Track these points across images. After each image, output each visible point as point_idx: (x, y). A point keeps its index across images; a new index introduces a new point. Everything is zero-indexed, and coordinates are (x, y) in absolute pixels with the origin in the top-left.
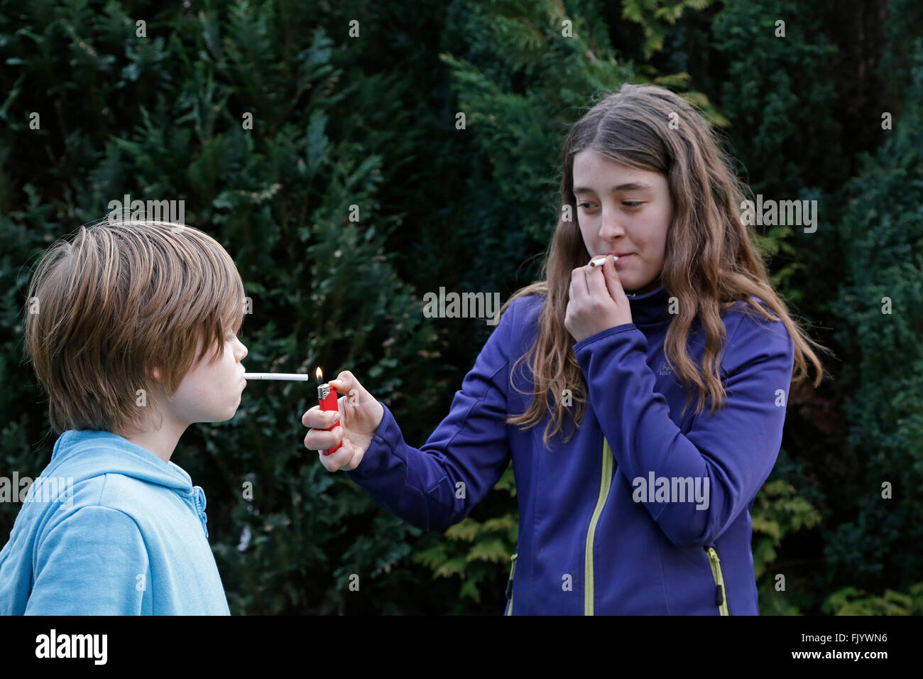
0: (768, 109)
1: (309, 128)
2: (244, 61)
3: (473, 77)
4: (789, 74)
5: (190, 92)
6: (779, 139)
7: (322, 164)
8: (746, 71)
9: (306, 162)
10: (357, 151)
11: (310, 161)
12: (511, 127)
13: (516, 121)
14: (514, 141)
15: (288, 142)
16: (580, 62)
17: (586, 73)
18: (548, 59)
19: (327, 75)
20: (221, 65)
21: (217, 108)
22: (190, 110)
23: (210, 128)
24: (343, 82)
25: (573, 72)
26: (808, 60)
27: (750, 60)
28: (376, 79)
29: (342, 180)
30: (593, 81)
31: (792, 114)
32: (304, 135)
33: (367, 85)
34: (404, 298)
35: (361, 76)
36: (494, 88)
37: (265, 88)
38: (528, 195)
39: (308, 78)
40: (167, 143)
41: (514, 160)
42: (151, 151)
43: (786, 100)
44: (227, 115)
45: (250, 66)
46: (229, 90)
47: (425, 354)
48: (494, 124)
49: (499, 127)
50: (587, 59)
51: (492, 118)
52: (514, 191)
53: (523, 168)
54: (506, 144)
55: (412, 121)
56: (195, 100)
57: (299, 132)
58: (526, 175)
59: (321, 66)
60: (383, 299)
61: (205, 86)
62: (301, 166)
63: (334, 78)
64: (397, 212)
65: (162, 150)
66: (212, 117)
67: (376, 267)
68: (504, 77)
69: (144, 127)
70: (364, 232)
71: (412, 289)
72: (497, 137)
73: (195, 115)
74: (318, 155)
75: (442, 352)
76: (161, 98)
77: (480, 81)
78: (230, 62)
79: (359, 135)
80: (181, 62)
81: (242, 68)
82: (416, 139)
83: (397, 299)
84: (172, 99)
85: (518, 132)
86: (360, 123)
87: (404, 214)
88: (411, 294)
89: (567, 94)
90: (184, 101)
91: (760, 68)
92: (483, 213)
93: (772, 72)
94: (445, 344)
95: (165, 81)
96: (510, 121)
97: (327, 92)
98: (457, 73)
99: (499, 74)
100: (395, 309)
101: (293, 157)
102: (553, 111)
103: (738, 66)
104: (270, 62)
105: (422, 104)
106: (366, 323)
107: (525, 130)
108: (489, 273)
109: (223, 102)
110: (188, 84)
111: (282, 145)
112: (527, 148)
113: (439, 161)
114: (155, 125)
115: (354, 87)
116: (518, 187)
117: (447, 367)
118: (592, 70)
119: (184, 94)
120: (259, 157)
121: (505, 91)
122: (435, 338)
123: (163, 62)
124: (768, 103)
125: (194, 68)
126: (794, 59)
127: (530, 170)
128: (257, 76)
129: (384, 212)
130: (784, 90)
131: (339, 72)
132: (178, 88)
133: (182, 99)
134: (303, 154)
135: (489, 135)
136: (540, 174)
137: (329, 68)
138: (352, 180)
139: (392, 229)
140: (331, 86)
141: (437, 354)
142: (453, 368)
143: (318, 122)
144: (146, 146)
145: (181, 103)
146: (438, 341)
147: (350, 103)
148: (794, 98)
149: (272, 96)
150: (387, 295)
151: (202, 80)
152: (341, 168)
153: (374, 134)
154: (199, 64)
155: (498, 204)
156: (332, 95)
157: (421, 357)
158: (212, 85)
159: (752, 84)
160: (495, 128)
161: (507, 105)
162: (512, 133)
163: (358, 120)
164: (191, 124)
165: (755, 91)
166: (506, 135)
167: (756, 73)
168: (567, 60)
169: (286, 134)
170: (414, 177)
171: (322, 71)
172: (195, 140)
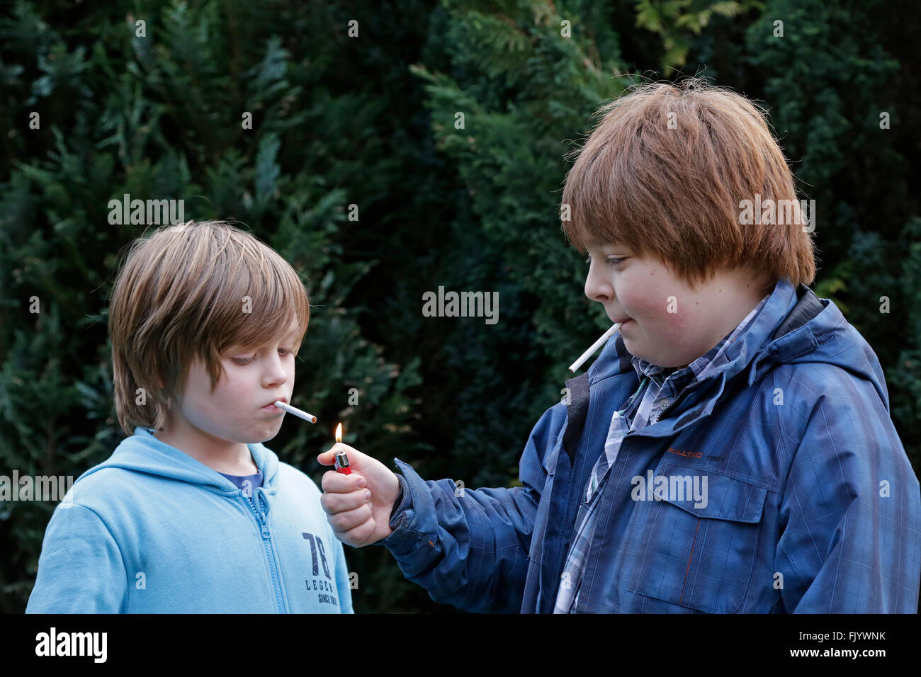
0: (812, 135)
1: (259, 156)
2: (179, 74)
3: (450, 92)
4: (841, 96)
5: (114, 112)
6: (826, 172)
7: (272, 200)
8: (785, 88)
9: (253, 195)
10: (317, 185)
11: (259, 196)
12: (493, 151)
13: (501, 144)
14: (497, 168)
15: (232, 172)
16: (573, 69)
17: (581, 83)
18: (533, 64)
19: (282, 93)
20: (153, 78)
21: (145, 129)
22: (113, 132)
23: (138, 152)
24: (304, 102)
25: (563, 80)
26: (862, 77)
27: (790, 75)
28: (344, 101)
29: (295, 218)
30: (590, 93)
31: (843, 142)
32: (252, 164)
33: (332, 108)
34: (368, 360)
35: (327, 98)
36: (476, 107)
37: (205, 107)
38: (514, 234)
39: (259, 97)
40: (86, 173)
41: (498, 191)
42: (66, 182)
43: (834, 124)
44: (160, 139)
45: (187, 79)
46: (160, 109)
47: (392, 428)
48: (473, 148)
49: (480, 151)
50: (582, 68)
51: (471, 140)
52: (498, 230)
53: (508, 200)
54: (487, 172)
55: (387, 151)
56: (120, 120)
57: (244, 160)
58: (512, 210)
59: (274, 82)
60: (340, 359)
61: (132, 103)
62: (247, 200)
63: (291, 97)
64: (366, 260)
65: (79, 179)
66: (140, 140)
67: (335, 322)
68: (491, 94)
69: (58, 152)
70: (320, 280)
71: (379, 350)
72: (477, 163)
73: (119, 138)
74: (268, 189)
75: (413, 427)
76: (81, 119)
77: (459, 97)
78: (164, 75)
79: (320, 166)
80: (106, 76)
81: (178, 82)
82: (391, 171)
83: (360, 360)
84: (93, 120)
85: (502, 157)
86: (322, 152)
87: (375, 262)
88: (378, 356)
89: (556, 107)
90: (107, 122)
91: (803, 88)
92: (469, 261)
93: (818, 91)
94: (418, 416)
95: (85, 98)
96: (493, 145)
97: (282, 113)
98: (430, 88)
99: (485, 92)
100: (356, 373)
101: (239, 190)
102: (541, 128)
103: (776, 82)
104: (213, 75)
105: (400, 133)
106: (320, 390)
107: (511, 156)
108: (475, 335)
109: (153, 122)
110: (112, 101)
111: (226, 175)
112: (512, 176)
113: (419, 199)
114: (71, 150)
115: (317, 110)
116: (502, 224)
117: (420, 446)
118: (587, 79)
119: (107, 113)
120: (197, 188)
121: (489, 111)
122: (404, 408)
123: (84, 74)
124: (812, 129)
125: (119, 81)
126: (846, 77)
127: (515, 203)
128: (195, 91)
129: (347, 259)
130: (832, 112)
131: (297, 90)
132: (101, 107)
133: (104, 119)
134: (251, 187)
135: (468, 161)
136: (528, 207)
137: (284, 84)
138: (306, 217)
139: (357, 279)
140: (286, 106)
141: (407, 429)
142: (428, 447)
143: (269, 148)
144: (61, 176)
145: (103, 124)
146: (409, 413)
147: (311, 129)
148: (844, 122)
149: (215, 116)
150: (345, 354)
151: (128, 97)
152: (295, 203)
153: (339, 164)
154: (125, 77)
155: (488, 250)
156: (289, 116)
157: (387, 432)
158: (140, 103)
159: (793, 104)
160: (474, 153)
161: (490, 126)
162: (493, 158)
163: (319, 148)
164: (114, 148)
165: (797, 113)
166: (488, 161)
167: (799, 93)
168: (557, 66)
169: (229, 162)
170: (387, 219)
171: (276, 87)
172: (119, 167)
